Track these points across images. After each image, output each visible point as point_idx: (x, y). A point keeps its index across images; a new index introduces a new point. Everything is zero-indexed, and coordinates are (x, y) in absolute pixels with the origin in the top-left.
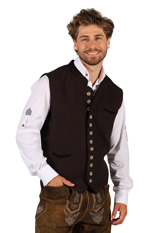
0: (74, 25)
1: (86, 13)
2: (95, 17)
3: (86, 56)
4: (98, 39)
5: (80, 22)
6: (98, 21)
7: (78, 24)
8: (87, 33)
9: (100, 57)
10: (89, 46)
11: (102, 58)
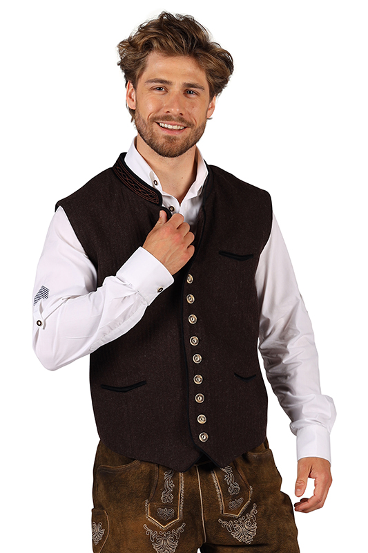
0: (140, 48)
1: (172, 25)
2: (193, 38)
3: (154, 131)
4: (190, 92)
5: (155, 44)
6: (198, 51)
7: (148, 47)
8: (167, 72)
9: (187, 139)
10: (167, 107)
11: (191, 142)
